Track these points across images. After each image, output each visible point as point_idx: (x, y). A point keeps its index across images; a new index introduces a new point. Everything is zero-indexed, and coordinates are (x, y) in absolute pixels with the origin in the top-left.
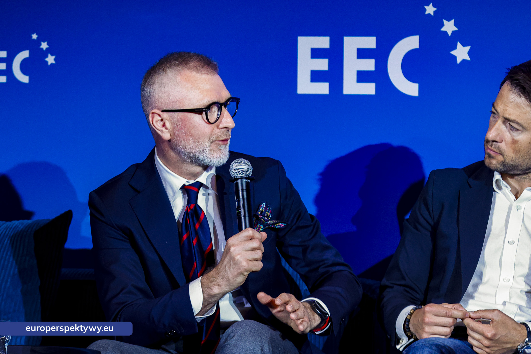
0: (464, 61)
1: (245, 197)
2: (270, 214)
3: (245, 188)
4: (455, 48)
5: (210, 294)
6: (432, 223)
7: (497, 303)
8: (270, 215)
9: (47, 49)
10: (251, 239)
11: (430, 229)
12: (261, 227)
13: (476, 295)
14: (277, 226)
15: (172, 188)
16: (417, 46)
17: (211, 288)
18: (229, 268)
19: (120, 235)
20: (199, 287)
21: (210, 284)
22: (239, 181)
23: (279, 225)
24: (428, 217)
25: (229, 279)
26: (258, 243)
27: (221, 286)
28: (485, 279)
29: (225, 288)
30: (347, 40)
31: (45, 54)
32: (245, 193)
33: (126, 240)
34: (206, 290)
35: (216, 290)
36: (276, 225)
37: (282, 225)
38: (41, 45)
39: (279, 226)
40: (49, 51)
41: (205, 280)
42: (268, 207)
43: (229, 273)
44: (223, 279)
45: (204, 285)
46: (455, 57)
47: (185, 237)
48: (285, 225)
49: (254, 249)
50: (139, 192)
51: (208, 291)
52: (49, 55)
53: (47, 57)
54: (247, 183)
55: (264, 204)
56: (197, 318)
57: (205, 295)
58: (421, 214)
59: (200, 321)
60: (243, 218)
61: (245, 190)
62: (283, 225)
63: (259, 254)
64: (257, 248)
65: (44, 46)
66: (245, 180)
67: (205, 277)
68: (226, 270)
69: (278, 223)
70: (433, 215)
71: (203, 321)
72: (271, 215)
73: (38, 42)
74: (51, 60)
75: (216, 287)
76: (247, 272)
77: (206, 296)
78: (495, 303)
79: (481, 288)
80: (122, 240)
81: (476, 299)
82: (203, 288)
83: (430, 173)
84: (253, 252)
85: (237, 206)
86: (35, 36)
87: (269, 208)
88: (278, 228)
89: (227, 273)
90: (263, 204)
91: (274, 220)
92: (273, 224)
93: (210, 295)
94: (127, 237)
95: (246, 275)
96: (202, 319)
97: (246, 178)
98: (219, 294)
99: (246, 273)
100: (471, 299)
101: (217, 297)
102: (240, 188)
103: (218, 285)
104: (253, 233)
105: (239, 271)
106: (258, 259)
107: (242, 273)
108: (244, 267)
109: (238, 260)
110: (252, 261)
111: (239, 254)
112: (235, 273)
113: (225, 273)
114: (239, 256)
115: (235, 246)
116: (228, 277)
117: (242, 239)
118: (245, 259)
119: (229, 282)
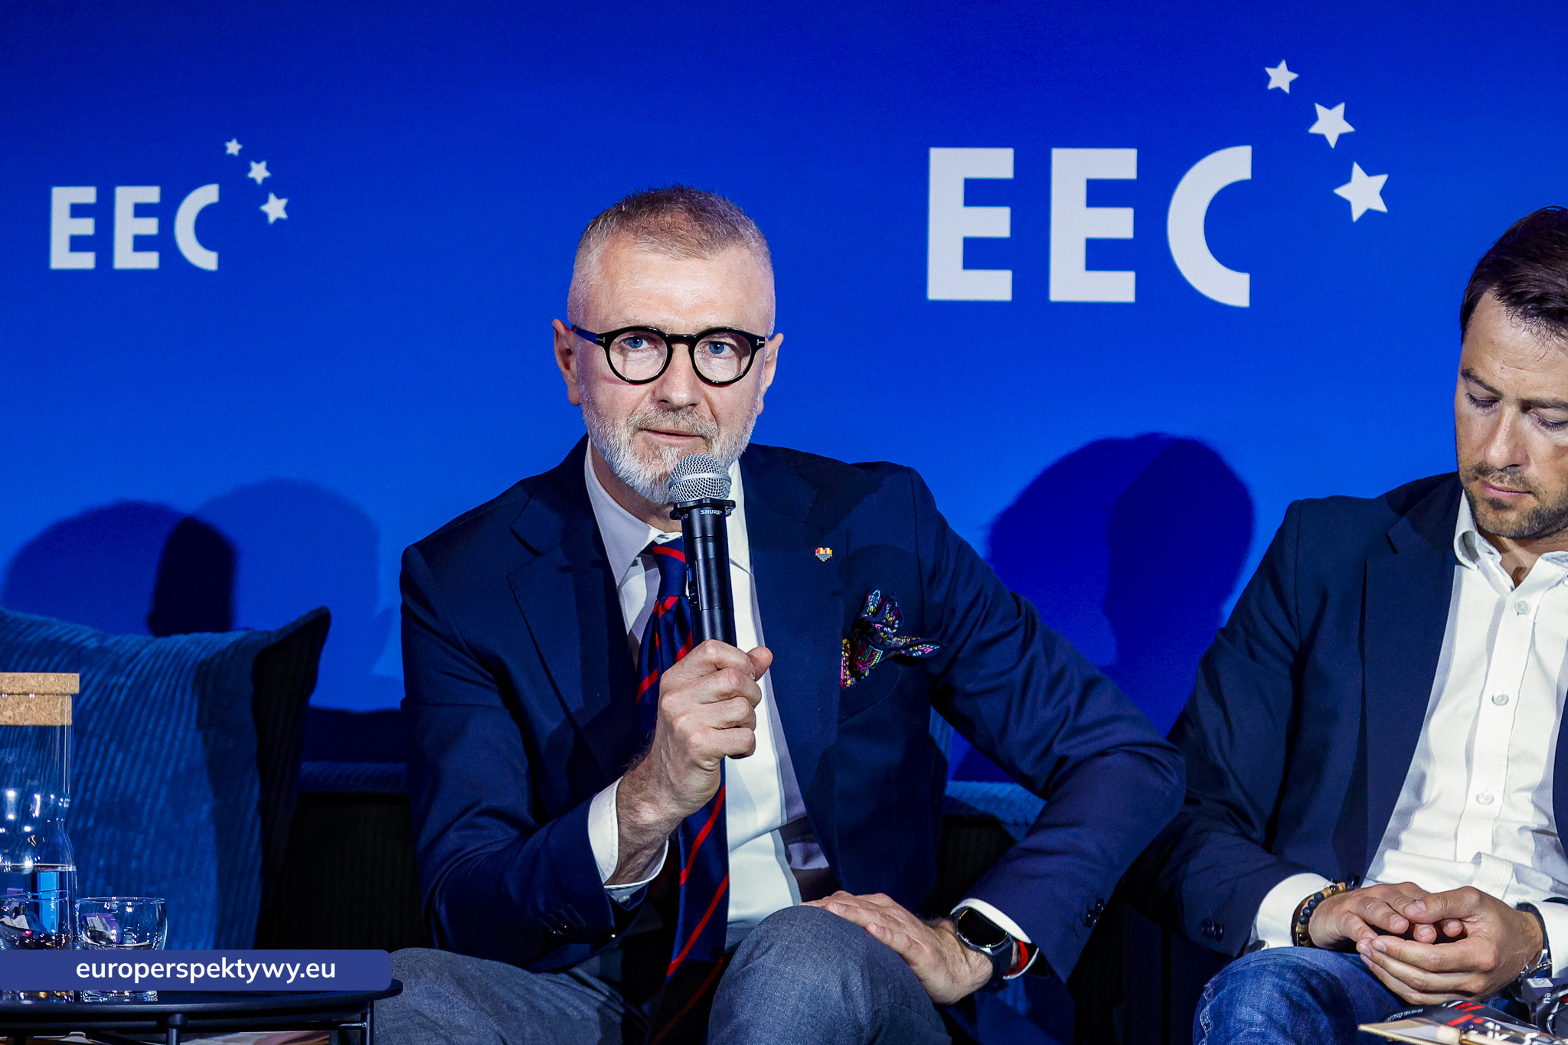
0: (1370, 214)
2: (895, 620)
3: (709, 533)
4: (1346, 178)
5: (631, 826)
6: (1296, 645)
7: (1459, 858)
8: (894, 622)
9: (265, 180)
10: (719, 669)
11: (1291, 659)
12: (876, 654)
13: (1404, 837)
14: (914, 651)
15: (621, 552)
16: (1245, 173)
17: (636, 808)
18: (666, 752)
19: (473, 669)
20: (611, 809)
21: (635, 798)
23: (919, 650)
24: (1284, 626)
25: (670, 781)
26: (734, 680)
27: (657, 802)
28: (1428, 794)
29: (669, 806)
30: (1061, 158)
31: (261, 193)
33: (486, 682)
34: (624, 815)
35: (649, 816)
36: (911, 649)
37: (929, 649)
38: (249, 169)
39: (920, 653)
40: (271, 186)
42: (890, 601)
43: (668, 765)
44: (659, 782)
45: (622, 799)
46: (1346, 205)
48: (935, 648)
49: (727, 697)
50: (536, 553)
51: (628, 818)
52: (272, 198)
53: (265, 201)
54: (714, 519)
55: (877, 593)
56: (610, 890)
57: (623, 827)
58: (1266, 619)
59: (628, 897)
60: (705, 613)
61: (710, 539)
63: (738, 709)
64: (731, 694)
65: (259, 172)
66: (706, 512)
67: (625, 780)
68: (661, 760)
69: (917, 645)
70: (1299, 624)
71: (636, 896)
73: (242, 163)
74: (275, 208)
75: (646, 805)
76: (708, 759)
77: (624, 830)
78: (1452, 858)
79: (1419, 819)
80: (477, 683)
81: (1403, 848)
82: (619, 812)
83: (1289, 507)
84: (721, 704)
86: (233, 148)
87: (894, 605)
88: (918, 657)
89: (665, 767)
90: (874, 594)
91: (910, 634)
92: (906, 647)
93: (634, 828)
94: (491, 676)
95: (709, 768)
96: (633, 891)
97: (712, 507)
98: (657, 824)
99: (708, 763)
100: (1392, 848)
101: (654, 831)
103: (652, 800)
104: (718, 653)
105: (687, 759)
106: (739, 722)
107: (696, 765)
108: (697, 747)
109: (680, 730)
110: (723, 729)
111: (683, 714)
112: (682, 766)
113: (660, 768)
114: (683, 719)
115: (673, 692)
116: (668, 777)
117: (691, 673)
118: (701, 724)
119: (673, 791)
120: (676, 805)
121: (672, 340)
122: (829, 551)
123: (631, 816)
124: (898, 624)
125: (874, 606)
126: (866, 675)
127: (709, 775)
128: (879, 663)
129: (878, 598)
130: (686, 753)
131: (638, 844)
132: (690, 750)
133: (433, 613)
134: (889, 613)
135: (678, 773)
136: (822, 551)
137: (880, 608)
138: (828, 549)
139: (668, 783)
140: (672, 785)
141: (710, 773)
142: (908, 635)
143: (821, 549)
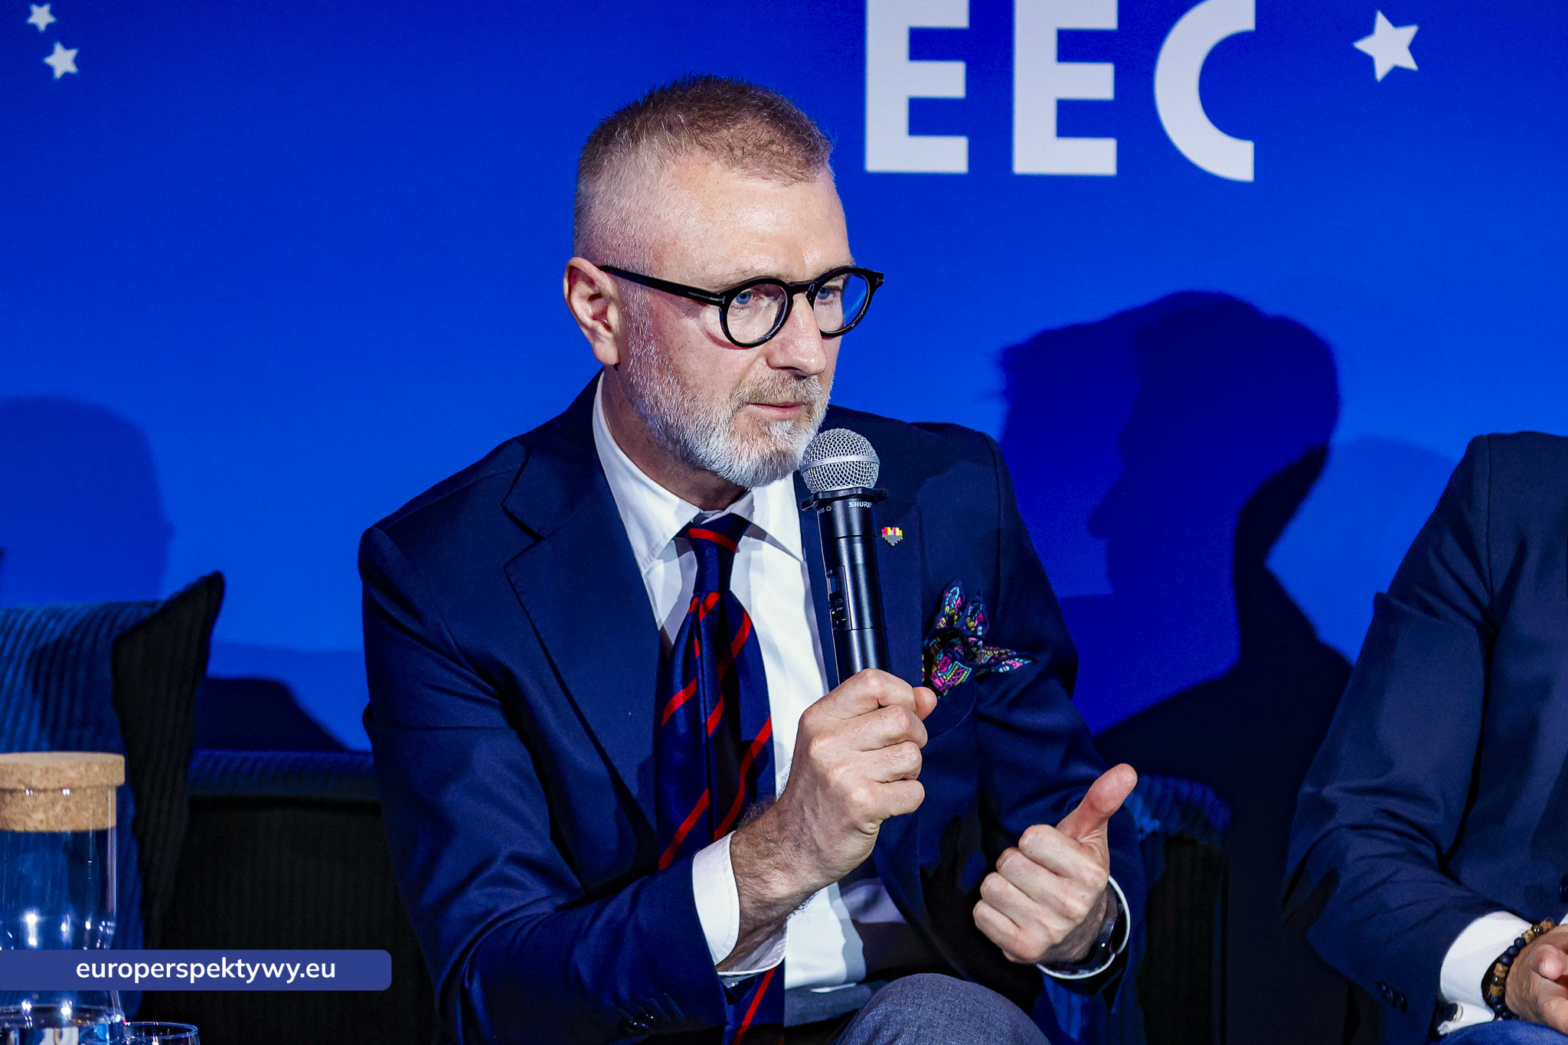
0: (1397, 72)
1: (860, 559)
3: (857, 530)
5: (759, 897)
6: (1485, 599)
10: (880, 707)
11: (1478, 617)
12: (963, 672)
14: (1002, 666)
15: (647, 534)
17: (764, 878)
18: (813, 810)
19: (471, 681)
20: (725, 871)
21: (762, 865)
22: (838, 504)
23: (1006, 665)
25: (817, 846)
26: (904, 720)
27: (794, 871)
29: (810, 875)
32: (858, 548)
34: (746, 885)
35: (780, 886)
37: (1018, 663)
39: (1008, 668)
41: (742, 848)
43: (815, 828)
44: (798, 846)
45: (740, 865)
47: (679, 698)
48: (1026, 662)
49: (893, 742)
50: (538, 538)
51: (753, 889)
54: (864, 512)
55: (955, 590)
56: (724, 977)
57: (745, 899)
59: (737, 984)
60: (854, 634)
61: (857, 539)
62: (1018, 665)
63: (910, 758)
64: (899, 738)
66: (854, 504)
67: (742, 836)
68: (804, 820)
72: (980, 628)
75: (779, 873)
76: (871, 821)
77: (748, 905)
80: (476, 699)
82: (738, 877)
84: (887, 751)
85: (830, 592)
89: (810, 828)
90: (952, 591)
91: (996, 645)
93: (760, 902)
94: (491, 688)
95: (871, 831)
97: (861, 498)
98: (791, 896)
99: (871, 825)
101: (784, 905)
102: (842, 531)
103: (785, 867)
104: (882, 685)
105: (845, 821)
106: (907, 774)
107: (855, 828)
108: (861, 806)
109: (838, 784)
110: (887, 782)
111: (839, 765)
112: (835, 829)
113: (801, 829)
114: (841, 771)
115: (825, 736)
116: (813, 840)
117: (846, 710)
118: (864, 778)
119: (819, 858)
120: (818, 875)
121: (793, 289)
122: (899, 532)
123: (758, 888)
124: (983, 631)
125: (950, 606)
126: (945, 694)
127: (868, 839)
128: (965, 682)
129: (957, 596)
130: (844, 813)
131: (760, 920)
132: (852, 811)
133: (418, 616)
134: (971, 616)
135: (830, 838)
136: (890, 531)
137: (962, 608)
138: (897, 529)
139: (813, 848)
140: (819, 850)
141: (870, 836)
142: (994, 646)
143: (889, 529)
